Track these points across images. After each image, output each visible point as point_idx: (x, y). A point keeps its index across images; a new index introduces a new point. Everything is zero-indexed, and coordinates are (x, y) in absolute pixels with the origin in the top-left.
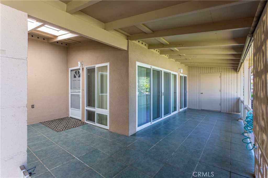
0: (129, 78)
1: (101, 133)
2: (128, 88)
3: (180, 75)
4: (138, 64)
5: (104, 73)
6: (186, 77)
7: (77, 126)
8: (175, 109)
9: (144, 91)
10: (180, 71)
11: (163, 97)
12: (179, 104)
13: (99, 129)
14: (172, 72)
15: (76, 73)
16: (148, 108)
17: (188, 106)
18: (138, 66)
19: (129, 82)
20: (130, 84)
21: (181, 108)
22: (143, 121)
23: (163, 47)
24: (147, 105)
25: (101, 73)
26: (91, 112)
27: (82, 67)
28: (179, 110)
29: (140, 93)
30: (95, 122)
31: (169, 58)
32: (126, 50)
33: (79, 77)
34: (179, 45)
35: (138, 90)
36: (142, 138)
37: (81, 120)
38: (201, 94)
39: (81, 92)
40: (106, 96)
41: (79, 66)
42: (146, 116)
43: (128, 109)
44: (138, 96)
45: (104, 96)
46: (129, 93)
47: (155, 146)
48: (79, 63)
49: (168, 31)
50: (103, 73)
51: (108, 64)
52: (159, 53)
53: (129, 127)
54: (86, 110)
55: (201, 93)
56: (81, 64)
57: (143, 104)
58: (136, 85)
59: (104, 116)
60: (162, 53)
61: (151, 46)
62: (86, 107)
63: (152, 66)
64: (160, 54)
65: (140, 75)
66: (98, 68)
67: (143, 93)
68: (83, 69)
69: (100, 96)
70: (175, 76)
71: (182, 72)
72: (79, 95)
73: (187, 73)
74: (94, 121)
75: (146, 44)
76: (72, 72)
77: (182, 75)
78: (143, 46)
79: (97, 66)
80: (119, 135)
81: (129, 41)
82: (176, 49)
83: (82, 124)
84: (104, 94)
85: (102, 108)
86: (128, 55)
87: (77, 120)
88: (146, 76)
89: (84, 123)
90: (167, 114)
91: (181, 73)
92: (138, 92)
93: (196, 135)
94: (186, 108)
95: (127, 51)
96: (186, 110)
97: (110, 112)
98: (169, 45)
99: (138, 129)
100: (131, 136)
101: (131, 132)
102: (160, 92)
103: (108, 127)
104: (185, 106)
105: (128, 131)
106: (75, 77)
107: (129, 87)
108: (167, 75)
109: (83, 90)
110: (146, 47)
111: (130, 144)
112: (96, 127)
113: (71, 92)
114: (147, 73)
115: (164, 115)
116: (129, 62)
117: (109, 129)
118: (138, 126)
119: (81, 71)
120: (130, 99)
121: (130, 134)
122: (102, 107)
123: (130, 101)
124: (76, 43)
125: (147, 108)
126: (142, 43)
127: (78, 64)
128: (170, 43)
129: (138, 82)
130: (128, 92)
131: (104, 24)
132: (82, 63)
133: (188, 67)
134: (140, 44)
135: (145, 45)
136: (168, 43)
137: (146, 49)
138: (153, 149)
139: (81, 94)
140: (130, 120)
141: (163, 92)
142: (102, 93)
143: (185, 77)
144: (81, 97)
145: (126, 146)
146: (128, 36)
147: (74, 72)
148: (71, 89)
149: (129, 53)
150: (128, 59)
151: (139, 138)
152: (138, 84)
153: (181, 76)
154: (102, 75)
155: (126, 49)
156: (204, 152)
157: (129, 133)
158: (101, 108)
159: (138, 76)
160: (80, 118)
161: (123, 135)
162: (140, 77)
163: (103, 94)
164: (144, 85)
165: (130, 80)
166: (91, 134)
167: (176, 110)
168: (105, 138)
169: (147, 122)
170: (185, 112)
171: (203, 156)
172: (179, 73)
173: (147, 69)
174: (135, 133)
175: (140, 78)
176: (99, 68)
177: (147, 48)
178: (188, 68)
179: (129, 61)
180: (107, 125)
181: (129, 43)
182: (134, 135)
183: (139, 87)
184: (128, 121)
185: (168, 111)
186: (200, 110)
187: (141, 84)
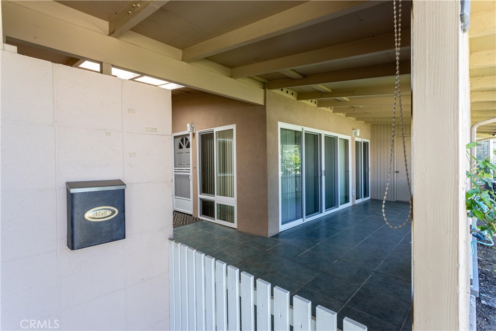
0: (268, 148)
1: (226, 233)
2: (266, 164)
3: (356, 140)
4: (281, 125)
5: (228, 140)
6: (368, 143)
7: (188, 222)
8: (347, 200)
9: (292, 170)
10: (355, 133)
11: (323, 178)
12: (353, 191)
13: (222, 227)
14: (340, 136)
15: (182, 140)
16: (298, 198)
17: (371, 195)
18: (281, 129)
19: (268, 154)
20: (269, 158)
21: (357, 198)
22: (289, 218)
23: (321, 96)
24: (296, 194)
25: (223, 139)
26: (208, 202)
27: (193, 131)
28: (353, 201)
29: (285, 172)
30: (214, 217)
31: (333, 112)
32: (262, 105)
33: (188, 146)
34: (348, 92)
35: (282, 167)
36: (289, 241)
37: (192, 215)
38: (395, 174)
39: (191, 171)
40: (230, 178)
41: (188, 131)
42: (295, 210)
43: (266, 196)
44: (282, 178)
45: (228, 178)
46: (268, 171)
47: (308, 252)
48: (188, 125)
49: (326, 75)
50: (225, 140)
51: (233, 127)
52: (315, 106)
53: (268, 224)
54: (200, 199)
55: (395, 170)
56: (191, 126)
57: (289, 191)
58: (278, 159)
59: (228, 207)
60: (320, 105)
61: (301, 96)
62: (200, 194)
63: (303, 127)
64: (318, 106)
65: (284, 141)
66: (217, 133)
67: (290, 173)
68: (194, 135)
69: (221, 178)
70: (346, 142)
71: (358, 134)
72: (189, 176)
73: (369, 136)
74: (212, 216)
75: (294, 92)
76: (176, 139)
77: (359, 140)
78: (289, 96)
79: (216, 130)
80: (253, 236)
81: (267, 90)
82: (345, 98)
83: (195, 220)
84: (228, 175)
85: (225, 196)
86: (266, 112)
87: (186, 215)
88: (294, 143)
89: (198, 220)
90: (332, 206)
91: (357, 137)
92: (282, 171)
93: (377, 238)
94: (369, 198)
95: (263, 107)
96: (367, 201)
97: (237, 202)
98: (331, 93)
99: (282, 228)
100: (272, 237)
101: (271, 232)
102: (318, 170)
103: (235, 225)
104: (366, 195)
105: (267, 230)
106: (181, 147)
107: (268, 162)
108: (331, 142)
109: (195, 168)
110: (293, 98)
111: (270, 247)
112: (216, 226)
113: (175, 172)
114: (296, 137)
115: (326, 209)
116: (267, 123)
117: (236, 228)
118: (283, 224)
119: (190, 138)
120: (269, 181)
121: (270, 235)
122: (224, 194)
123: (269, 183)
124: (182, 94)
125: (296, 198)
126: (287, 92)
127: (187, 127)
128: (332, 90)
129: (282, 153)
130: (267, 169)
131: (230, 69)
132: (193, 126)
133: (370, 125)
134: (284, 93)
135: (292, 94)
136: (330, 91)
137: (293, 100)
138: (305, 254)
139: (191, 174)
140: (269, 214)
141: (323, 169)
142: (225, 172)
143: (365, 144)
144: (191, 178)
145: (265, 250)
146: (264, 83)
147: (179, 140)
148: (175, 167)
149: (267, 109)
150: (266, 118)
151: (284, 240)
152: (282, 157)
153: (357, 143)
154: (224, 144)
155: (262, 103)
156: (385, 261)
157: (269, 232)
158: (223, 196)
159: (282, 144)
160: (190, 212)
161: (259, 236)
162: (285, 144)
163: (226, 175)
164: (292, 158)
165: (270, 150)
166: (210, 234)
167: (349, 202)
168: (233, 239)
169: (297, 218)
170: (365, 204)
171: (383, 265)
172: (354, 136)
173: (296, 132)
174: (278, 234)
175: (284, 146)
176: (219, 133)
177: (295, 99)
178: (371, 127)
179: (267, 121)
180: (233, 222)
181: (267, 93)
182: (277, 236)
183: (282, 162)
184: (267, 214)
185: (334, 202)
186: (394, 202)
187: (287, 156)
